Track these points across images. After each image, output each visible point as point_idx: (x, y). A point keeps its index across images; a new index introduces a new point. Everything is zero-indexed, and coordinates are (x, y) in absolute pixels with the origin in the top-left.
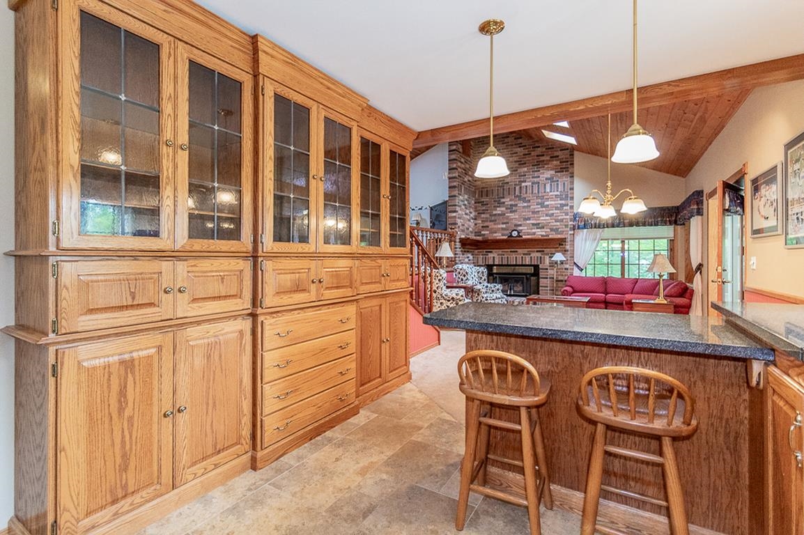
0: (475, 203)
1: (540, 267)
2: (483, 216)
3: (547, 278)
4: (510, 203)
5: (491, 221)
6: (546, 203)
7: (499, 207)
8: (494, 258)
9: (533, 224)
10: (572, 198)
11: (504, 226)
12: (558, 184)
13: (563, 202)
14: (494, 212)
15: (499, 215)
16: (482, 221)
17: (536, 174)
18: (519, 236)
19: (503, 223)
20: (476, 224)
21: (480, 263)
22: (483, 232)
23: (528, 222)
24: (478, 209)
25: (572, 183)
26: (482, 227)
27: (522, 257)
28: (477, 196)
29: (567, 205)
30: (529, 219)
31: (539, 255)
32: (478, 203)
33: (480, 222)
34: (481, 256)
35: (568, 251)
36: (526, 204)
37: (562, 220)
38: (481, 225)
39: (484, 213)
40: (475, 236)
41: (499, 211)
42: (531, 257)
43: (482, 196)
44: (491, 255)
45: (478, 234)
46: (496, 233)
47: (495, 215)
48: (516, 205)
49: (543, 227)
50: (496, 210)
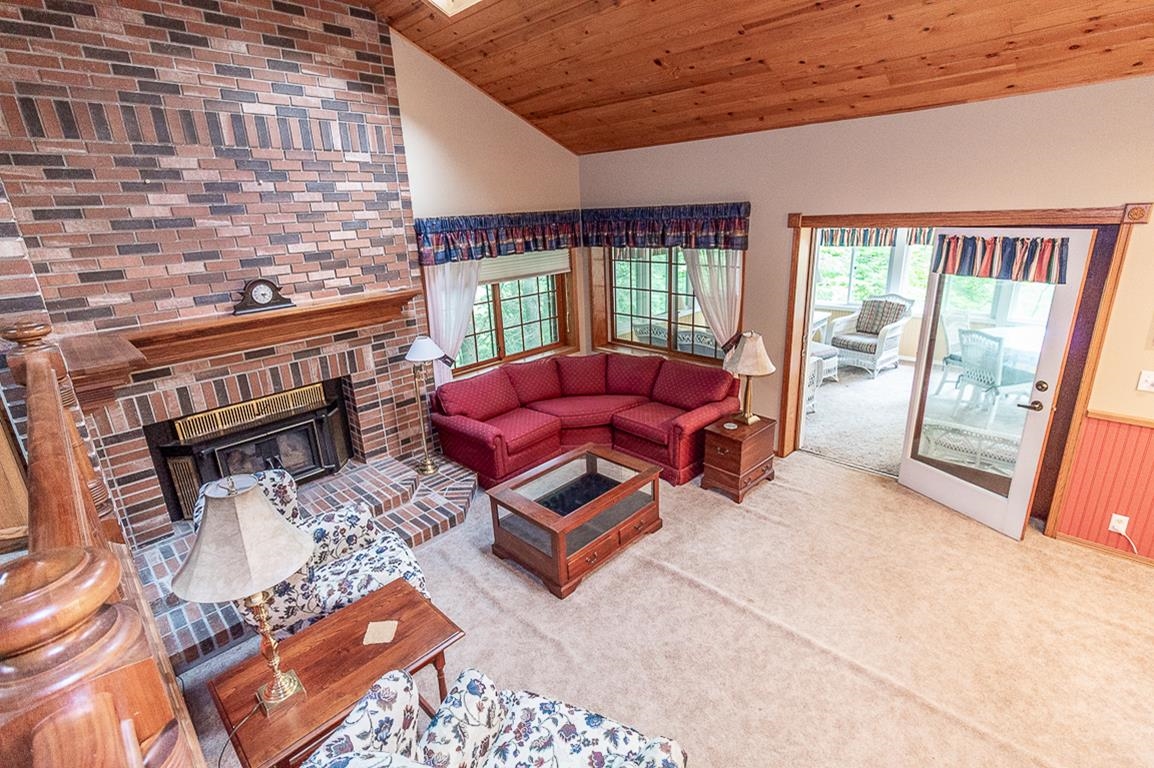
1: (354, 381)
2: (71, 226)
3: (376, 405)
4: (205, 176)
5: (126, 251)
6: (341, 187)
7: (157, 188)
8: (182, 391)
9: (308, 257)
10: (404, 177)
11: (198, 267)
12: (361, 128)
13: (383, 186)
14: (137, 212)
15: (161, 223)
17: (290, 78)
18: (279, 300)
19: (189, 258)
20: (39, 268)
21: (120, 428)
22: (96, 301)
23: (292, 248)
24: (31, 189)
25: (398, 130)
26: (84, 277)
27: (295, 366)
29: (395, 197)
30: (295, 238)
31: (344, 347)
35: (413, 322)
36: (269, 187)
37: (390, 240)
38: (78, 269)
39: (77, 215)
40: (54, 318)
41: (158, 205)
42: (323, 361)
43: (37, 135)
44: (166, 387)
45: (66, 309)
46: (167, 295)
47: (147, 223)
48: (234, 187)
49: (343, 264)
50: (144, 201)
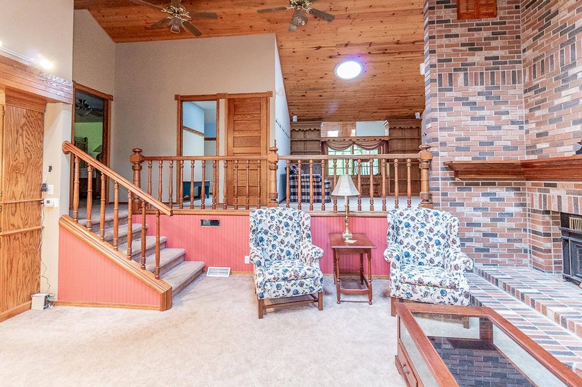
0: (525, 91)
2: (537, 113)
5: (552, 121)
7: (566, 87)
8: (559, 197)
14: (557, 102)
15: (567, 105)
16: (538, 124)
19: (575, 123)
20: (527, 132)
21: (536, 207)
22: (539, 146)
24: (530, 101)
26: (539, 135)
28: (527, 77)
32: (530, 90)
33: (534, 125)
34: (538, 194)
38: (536, 132)
39: (539, 108)
40: (528, 153)
41: (566, 96)
43: (535, 77)
44: (553, 192)
45: (531, 149)
46: (562, 145)
47: (559, 107)
50: (560, 96)
